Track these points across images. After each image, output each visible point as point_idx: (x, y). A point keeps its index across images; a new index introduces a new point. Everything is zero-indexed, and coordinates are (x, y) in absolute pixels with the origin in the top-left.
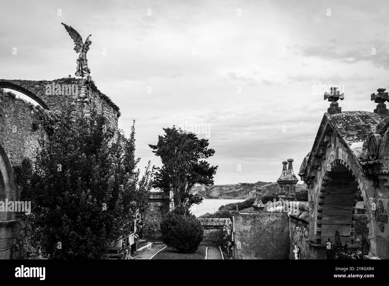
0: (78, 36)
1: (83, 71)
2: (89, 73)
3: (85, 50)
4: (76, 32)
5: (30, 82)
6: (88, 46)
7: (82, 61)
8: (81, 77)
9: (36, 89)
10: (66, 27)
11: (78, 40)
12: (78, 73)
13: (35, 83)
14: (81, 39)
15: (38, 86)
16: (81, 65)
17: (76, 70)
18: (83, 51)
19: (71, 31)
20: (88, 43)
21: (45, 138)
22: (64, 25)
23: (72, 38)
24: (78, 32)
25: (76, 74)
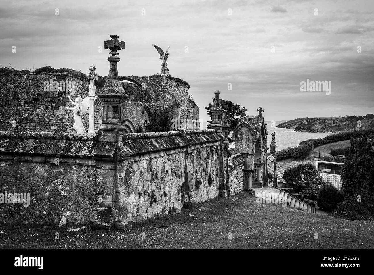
0: (162, 51)
1: (165, 71)
2: (168, 71)
3: (165, 59)
4: (160, 49)
5: (137, 77)
6: (167, 56)
7: (164, 65)
8: (163, 74)
9: (141, 81)
10: (155, 46)
11: (162, 53)
12: (162, 72)
13: (140, 78)
14: (163, 53)
15: (142, 80)
16: (163, 68)
17: (161, 71)
18: (164, 59)
19: (158, 49)
20: (167, 55)
21: (148, 119)
22: (154, 45)
23: (159, 52)
24: (161, 49)
25: (161, 72)
